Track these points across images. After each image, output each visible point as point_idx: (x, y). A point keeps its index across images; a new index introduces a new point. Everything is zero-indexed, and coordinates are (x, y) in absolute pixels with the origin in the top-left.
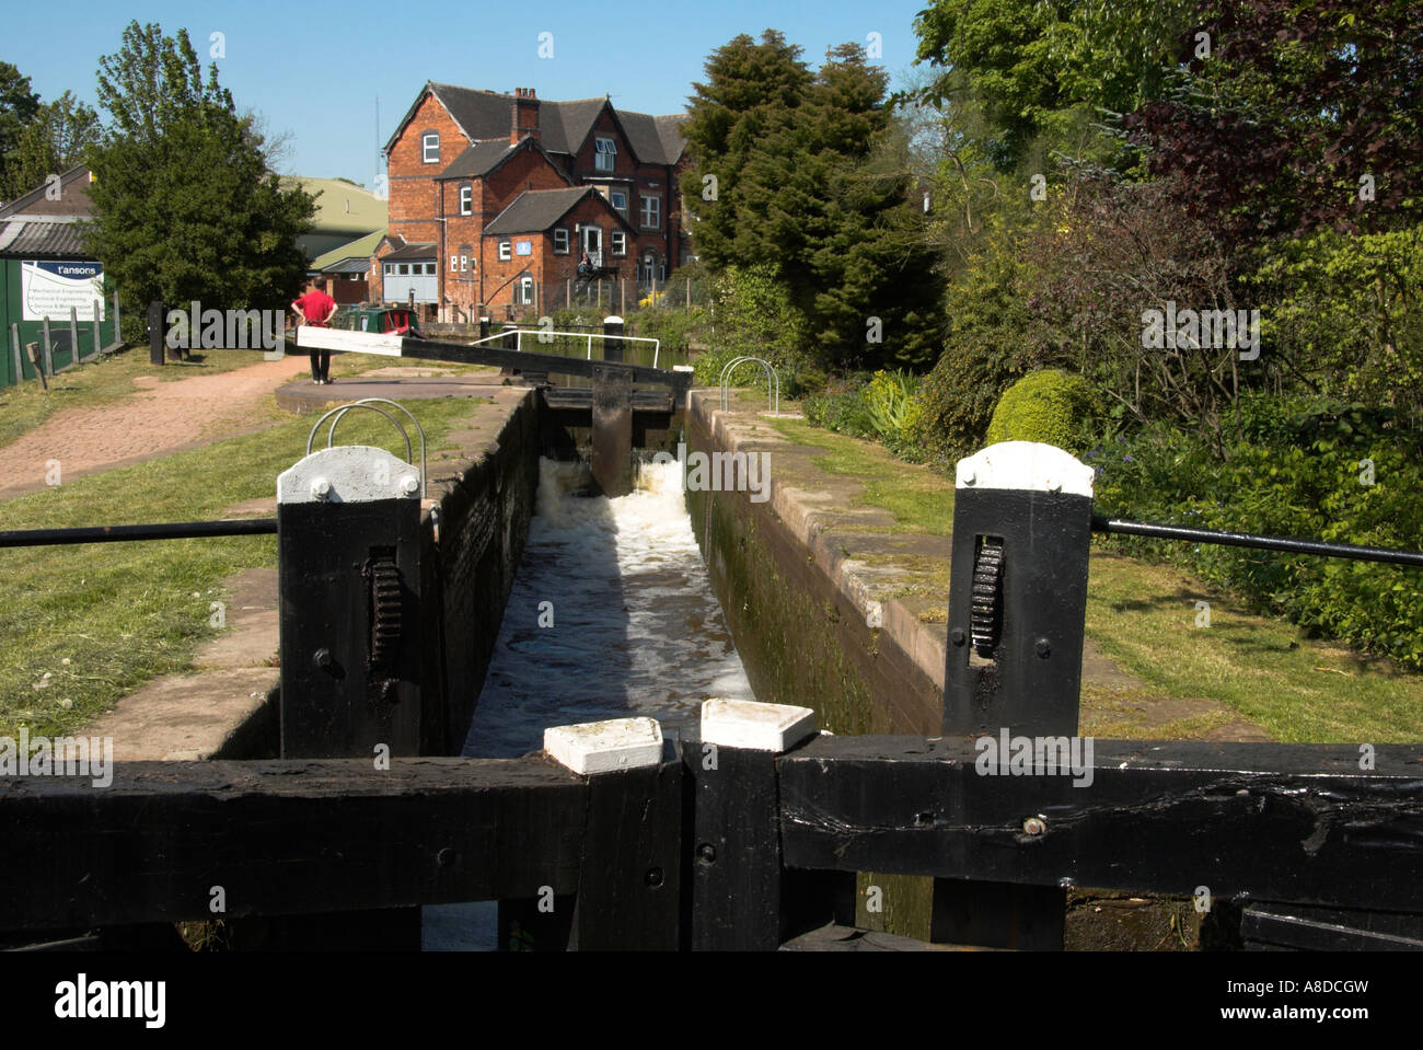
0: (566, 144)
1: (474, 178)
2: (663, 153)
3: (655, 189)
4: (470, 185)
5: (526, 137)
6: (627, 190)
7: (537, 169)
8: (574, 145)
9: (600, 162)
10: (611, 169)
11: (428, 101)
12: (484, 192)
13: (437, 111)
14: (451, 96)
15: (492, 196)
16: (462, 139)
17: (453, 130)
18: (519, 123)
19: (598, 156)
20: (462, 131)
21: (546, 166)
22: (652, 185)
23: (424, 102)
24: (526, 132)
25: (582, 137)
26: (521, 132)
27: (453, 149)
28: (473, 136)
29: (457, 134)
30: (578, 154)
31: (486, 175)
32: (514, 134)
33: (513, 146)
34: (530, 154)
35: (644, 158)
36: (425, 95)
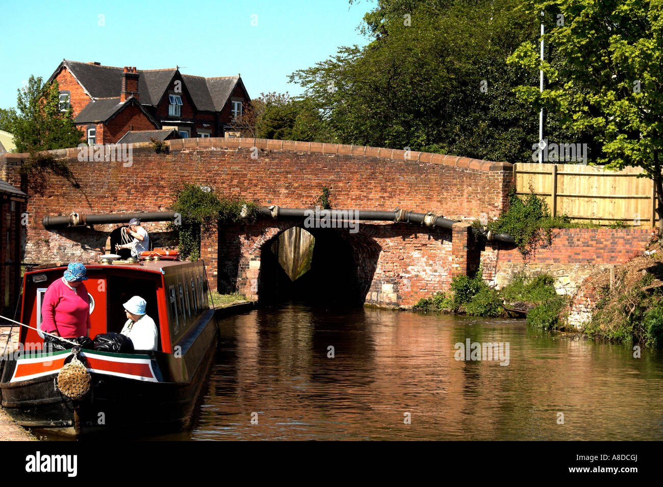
0: (150, 99)
1: (98, 123)
2: (212, 103)
3: (207, 128)
4: (95, 127)
5: (130, 97)
6: (189, 129)
7: (136, 117)
8: (155, 100)
9: (172, 111)
10: (179, 115)
11: (63, 72)
12: (104, 132)
13: (69, 79)
14: (78, 69)
15: (109, 134)
16: (86, 97)
17: (79, 91)
18: (126, 89)
19: (170, 107)
20: (86, 92)
21: (142, 115)
22: (205, 125)
23: (60, 73)
24: (130, 94)
25: (161, 94)
26: (128, 94)
27: (79, 103)
28: (93, 95)
29: (82, 94)
30: (158, 106)
31: (106, 121)
32: (123, 96)
33: (122, 103)
34: (132, 108)
35: (200, 108)
36: (61, 68)
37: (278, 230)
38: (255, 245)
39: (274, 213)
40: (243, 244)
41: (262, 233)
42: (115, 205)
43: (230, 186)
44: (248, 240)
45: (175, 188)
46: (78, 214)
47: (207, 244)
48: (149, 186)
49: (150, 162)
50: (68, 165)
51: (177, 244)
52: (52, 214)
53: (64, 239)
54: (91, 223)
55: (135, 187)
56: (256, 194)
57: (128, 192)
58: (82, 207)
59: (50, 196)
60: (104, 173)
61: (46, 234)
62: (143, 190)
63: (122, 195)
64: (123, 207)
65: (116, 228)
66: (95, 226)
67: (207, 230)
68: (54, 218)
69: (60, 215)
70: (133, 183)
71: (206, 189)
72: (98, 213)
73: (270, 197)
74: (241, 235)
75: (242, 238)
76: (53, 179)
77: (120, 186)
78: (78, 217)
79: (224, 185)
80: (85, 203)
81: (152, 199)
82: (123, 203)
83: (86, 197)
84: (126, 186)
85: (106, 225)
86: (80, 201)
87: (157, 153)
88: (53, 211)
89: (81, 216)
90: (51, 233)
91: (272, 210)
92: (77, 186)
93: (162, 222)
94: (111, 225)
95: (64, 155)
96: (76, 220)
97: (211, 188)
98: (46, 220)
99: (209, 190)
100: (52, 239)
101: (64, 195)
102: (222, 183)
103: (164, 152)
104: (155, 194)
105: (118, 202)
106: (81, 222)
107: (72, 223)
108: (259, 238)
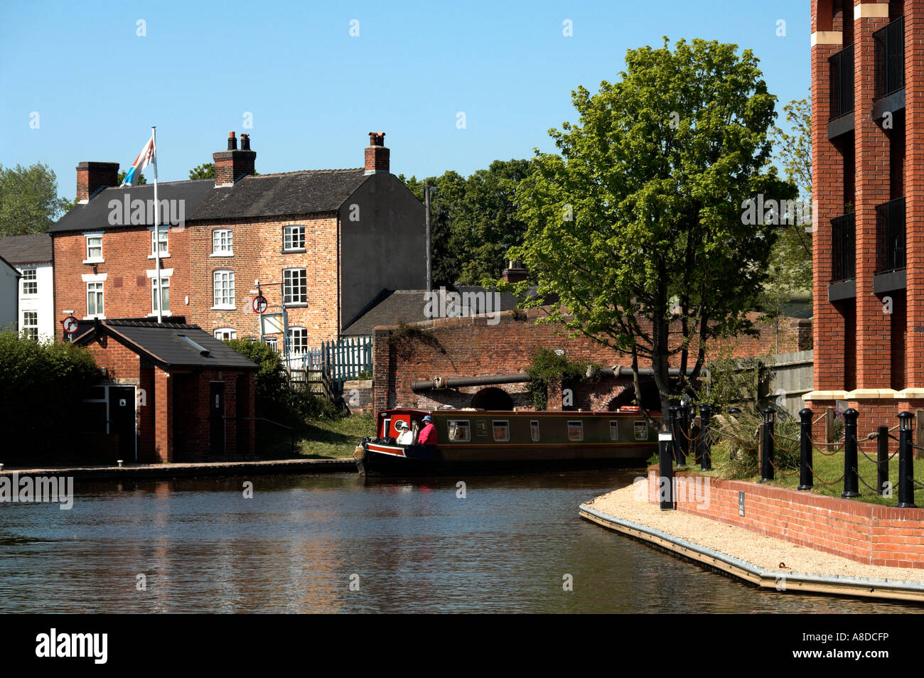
37: (624, 388)
38: (604, 402)
39: (616, 373)
40: (593, 402)
41: (610, 391)
42: (478, 369)
43: (581, 349)
44: (597, 398)
45: (532, 351)
46: (440, 378)
47: (553, 403)
48: (509, 351)
49: (510, 328)
50: (435, 335)
51: (532, 404)
52: (420, 379)
53: (431, 401)
54: (456, 386)
55: (497, 352)
56: (604, 355)
57: (490, 357)
58: (448, 372)
59: (418, 363)
60: (467, 340)
61: (415, 397)
62: (503, 355)
63: (485, 360)
64: (486, 371)
65: (479, 390)
66: (460, 389)
67: (554, 390)
68: (422, 382)
69: (428, 380)
70: (494, 349)
71: (559, 352)
72: (463, 376)
73: (616, 357)
74: (591, 393)
75: (592, 397)
76: (421, 347)
77: (482, 352)
78: (440, 381)
79: (576, 348)
80: (451, 368)
81: (512, 363)
82: (485, 367)
83: (452, 362)
84: (488, 352)
85: (470, 387)
86: (446, 367)
87: (516, 320)
88: (422, 376)
89: (443, 380)
90: (419, 396)
91: (614, 369)
92: (444, 352)
93: (521, 384)
94: (475, 387)
95: (431, 325)
96: (438, 384)
97: (565, 351)
98: (414, 384)
99: (563, 352)
100: (420, 402)
101: (431, 362)
102: (575, 346)
103: (522, 320)
104: (514, 358)
105: (482, 367)
106: (443, 386)
107: (435, 387)
108: (607, 396)
